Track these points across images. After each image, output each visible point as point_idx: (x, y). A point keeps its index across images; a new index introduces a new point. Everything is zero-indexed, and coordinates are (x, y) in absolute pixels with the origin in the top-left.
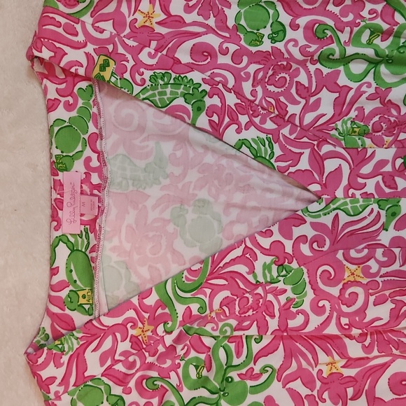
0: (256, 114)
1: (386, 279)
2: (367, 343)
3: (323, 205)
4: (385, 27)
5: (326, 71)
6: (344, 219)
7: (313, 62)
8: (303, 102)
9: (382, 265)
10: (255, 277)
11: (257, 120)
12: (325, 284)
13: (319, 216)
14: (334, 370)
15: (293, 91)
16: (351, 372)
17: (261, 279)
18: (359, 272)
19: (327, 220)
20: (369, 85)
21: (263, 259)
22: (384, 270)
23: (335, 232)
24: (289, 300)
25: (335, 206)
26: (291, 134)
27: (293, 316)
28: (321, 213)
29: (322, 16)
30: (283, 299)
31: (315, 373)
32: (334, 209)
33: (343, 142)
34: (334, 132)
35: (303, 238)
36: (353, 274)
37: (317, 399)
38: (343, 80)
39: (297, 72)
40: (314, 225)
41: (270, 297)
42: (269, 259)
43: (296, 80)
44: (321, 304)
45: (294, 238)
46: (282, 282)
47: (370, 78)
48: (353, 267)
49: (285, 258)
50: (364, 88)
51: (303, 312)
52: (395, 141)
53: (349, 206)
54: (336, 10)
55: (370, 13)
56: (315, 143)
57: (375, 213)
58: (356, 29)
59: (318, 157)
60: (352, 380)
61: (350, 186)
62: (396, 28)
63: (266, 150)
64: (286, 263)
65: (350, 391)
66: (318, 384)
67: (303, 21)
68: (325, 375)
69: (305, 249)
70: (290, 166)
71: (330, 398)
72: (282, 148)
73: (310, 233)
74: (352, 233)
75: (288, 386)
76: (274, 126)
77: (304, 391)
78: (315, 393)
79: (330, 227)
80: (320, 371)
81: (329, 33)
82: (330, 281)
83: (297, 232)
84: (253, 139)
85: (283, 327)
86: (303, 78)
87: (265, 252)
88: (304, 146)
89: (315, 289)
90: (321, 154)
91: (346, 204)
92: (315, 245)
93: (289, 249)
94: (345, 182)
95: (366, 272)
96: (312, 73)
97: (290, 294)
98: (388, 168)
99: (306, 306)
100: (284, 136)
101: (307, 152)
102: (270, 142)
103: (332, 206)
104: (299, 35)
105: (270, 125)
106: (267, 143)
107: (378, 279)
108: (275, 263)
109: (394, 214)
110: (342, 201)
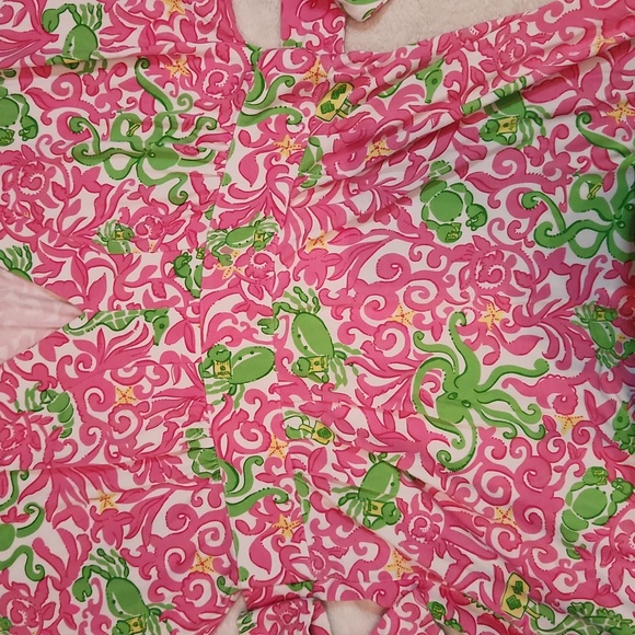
0: (10, 221)
1: (157, 399)
2: (139, 473)
3: (86, 320)
4: (142, 117)
5: (84, 168)
6: (109, 335)
7: (69, 160)
8: (62, 204)
9: (155, 384)
10: (17, 405)
11: (12, 227)
12: (94, 409)
13: (82, 333)
14: (109, 507)
15: (50, 193)
16: (126, 508)
17: (23, 408)
18: (131, 394)
19: (92, 337)
20: (132, 182)
21: (25, 385)
22: (157, 390)
23: (101, 350)
24: (56, 430)
25: (98, 321)
26: (50, 241)
27: (60, 447)
28: (84, 329)
29: (76, 107)
30: (49, 428)
31: (87, 510)
32: (98, 324)
33: (106, 248)
34: (95, 237)
35: (67, 359)
36: (124, 396)
37: (90, 539)
38: (103, 178)
39: (52, 172)
40: (78, 344)
41: (35, 427)
42: (31, 385)
43: (52, 180)
44: (91, 431)
45: (58, 359)
46: (46, 409)
47: (133, 174)
48: (124, 388)
49: (49, 382)
50: (127, 187)
51: (72, 442)
52: (160, 245)
53: (114, 320)
54: (91, 100)
55: (128, 102)
56: (77, 250)
57: (141, 326)
58: (111, 121)
59: (81, 266)
60: (128, 517)
61: (116, 297)
62: (153, 118)
63: (23, 261)
64: (50, 388)
65: (127, 529)
66: (92, 522)
67: (55, 114)
68: (99, 512)
69: (70, 371)
70: (48, 277)
71: (105, 538)
72: (42, 257)
73: (75, 353)
74: (121, 350)
75: (59, 527)
76: (32, 234)
77: (76, 531)
78: (88, 532)
79: (96, 344)
80: (94, 508)
81: (84, 126)
82: (99, 405)
83: (60, 352)
84: (8, 250)
85: (48, 459)
86: (59, 178)
87: (27, 376)
88: (65, 254)
89: (83, 414)
90: (85, 262)
91: (110, 317)
92: (81, 366)
93: (53, 372)
94: (109, 292)
95: (139, 392)
96: (69, 171)
97: (56, 422)
98: (157, 275)
99: (75, 436)
100: (43, 244)
101: (69, 261)
102: (28, 252)
103: (95, 321)
104: (52, 130)
105: (26, 232)
106: (24, 252)
107: (150, 400)
108: (38, 388)
109: (162, 327)
110: (106, 314)
